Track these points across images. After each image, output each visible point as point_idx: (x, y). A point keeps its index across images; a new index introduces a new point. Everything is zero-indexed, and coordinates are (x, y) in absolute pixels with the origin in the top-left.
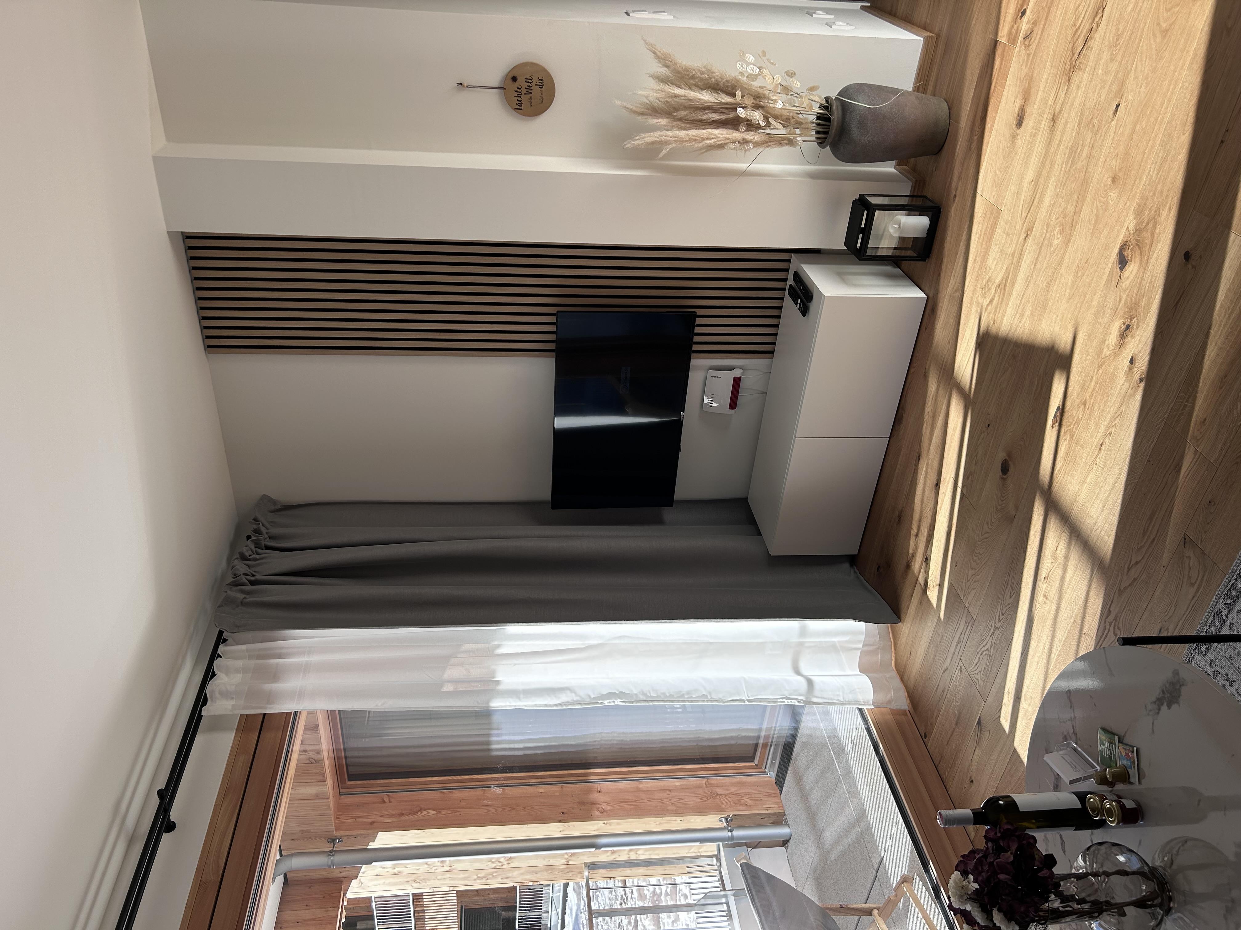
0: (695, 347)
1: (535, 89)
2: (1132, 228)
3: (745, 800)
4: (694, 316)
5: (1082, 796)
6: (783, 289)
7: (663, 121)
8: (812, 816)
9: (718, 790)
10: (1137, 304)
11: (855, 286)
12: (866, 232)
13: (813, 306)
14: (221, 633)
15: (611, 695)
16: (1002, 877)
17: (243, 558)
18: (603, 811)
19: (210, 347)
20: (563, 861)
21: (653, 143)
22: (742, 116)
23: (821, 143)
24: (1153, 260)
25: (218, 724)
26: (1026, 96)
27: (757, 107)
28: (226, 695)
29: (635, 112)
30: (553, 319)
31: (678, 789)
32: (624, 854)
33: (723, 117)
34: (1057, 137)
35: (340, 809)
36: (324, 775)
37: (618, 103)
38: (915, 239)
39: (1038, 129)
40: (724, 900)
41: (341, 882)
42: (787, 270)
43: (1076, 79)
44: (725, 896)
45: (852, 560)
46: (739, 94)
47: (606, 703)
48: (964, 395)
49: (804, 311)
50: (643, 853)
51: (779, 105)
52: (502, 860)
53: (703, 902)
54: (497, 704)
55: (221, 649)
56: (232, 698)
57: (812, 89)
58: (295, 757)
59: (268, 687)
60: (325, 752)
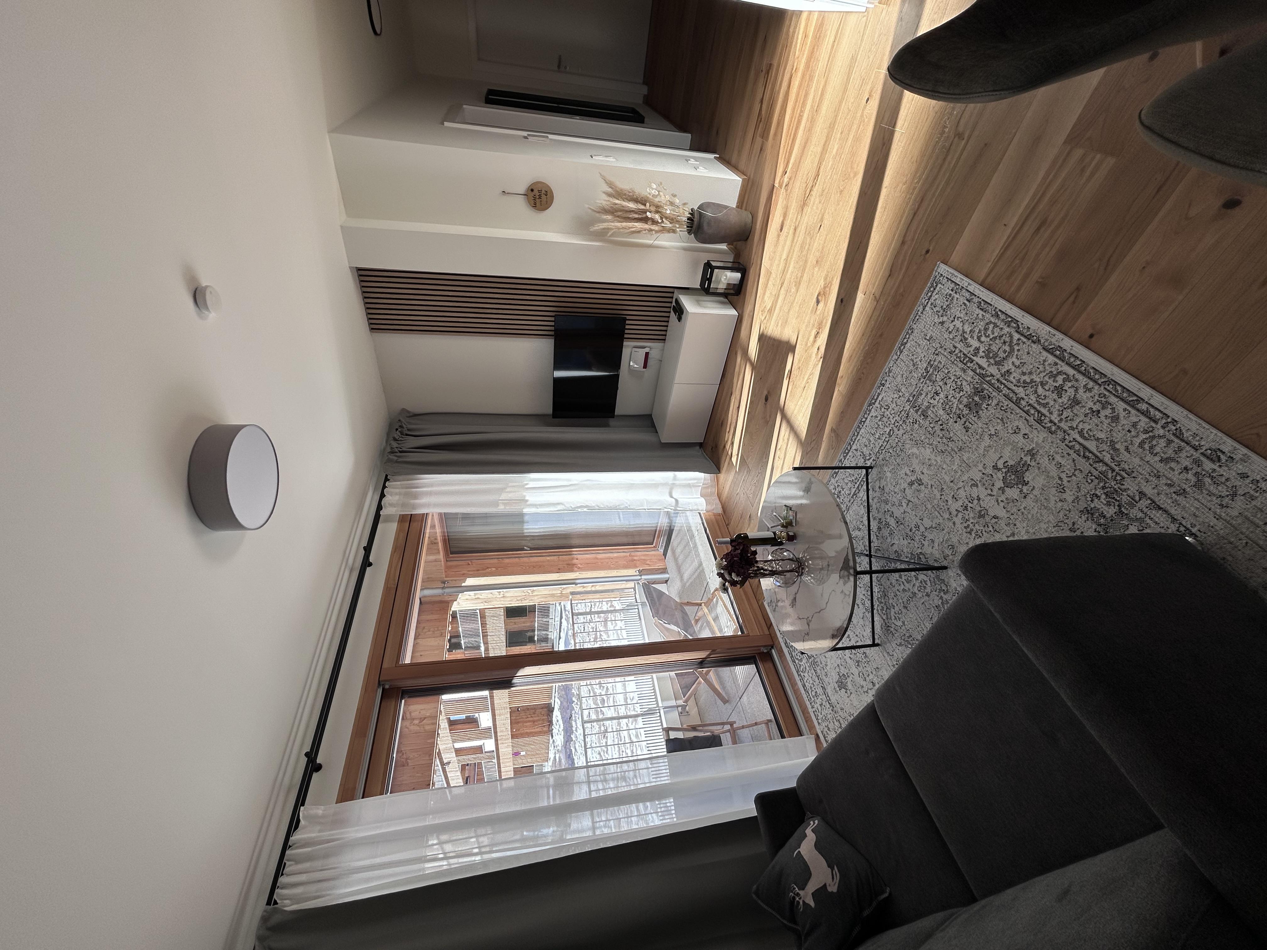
0: (626, 336)
1: (543, 197)
2: (822, 286)
3: (648, 562)
4: (625, 319)
5: (774, 533)
6: (671, 307)
7: (609, 217)
8: (679, 569)
9: (635, 558)
10: (822, 322)
11: (705, 307)
12: (710, 280)
13: (683, 317)
14: (387, 476)
15: (581, 507)
17: (395, 439)
18: (579, 568)
19: (372, 329)
20: (559, 592)
21: (604, 229)
22: (650, 216)
23: (689, 232)
24: (829, 302)
25: (389, 519)
26: (785, 215)
27: (657, 212)
28: (391, 505)
29: (595, 211)
30: (553, 319)
31: (617, 558)
32: (589, 587)
33: (640, 216)
34: (796, 238)
35: (447, 568)
36: (438, 550)
37: (587, 206)
38: (734, 284)
39: (788, 233)
40: (636, 607)
41: (449, 603)
42: (672, 298)
43: (805, 210)
44: (637, 605)
45: (701, 445)
46: (648, 204)
47: (579, 510)
48: (752, 364)
49: (680, 319)
50: (599, 587)
51: (668, 212)
52: (529, 591)
53: (627, 608)
54: (526, 511)
55: (387, 484)
56: (395, 507)
57: (685, 204)
58: (427, 535)
59: (412, 501)
60: (439, 538)
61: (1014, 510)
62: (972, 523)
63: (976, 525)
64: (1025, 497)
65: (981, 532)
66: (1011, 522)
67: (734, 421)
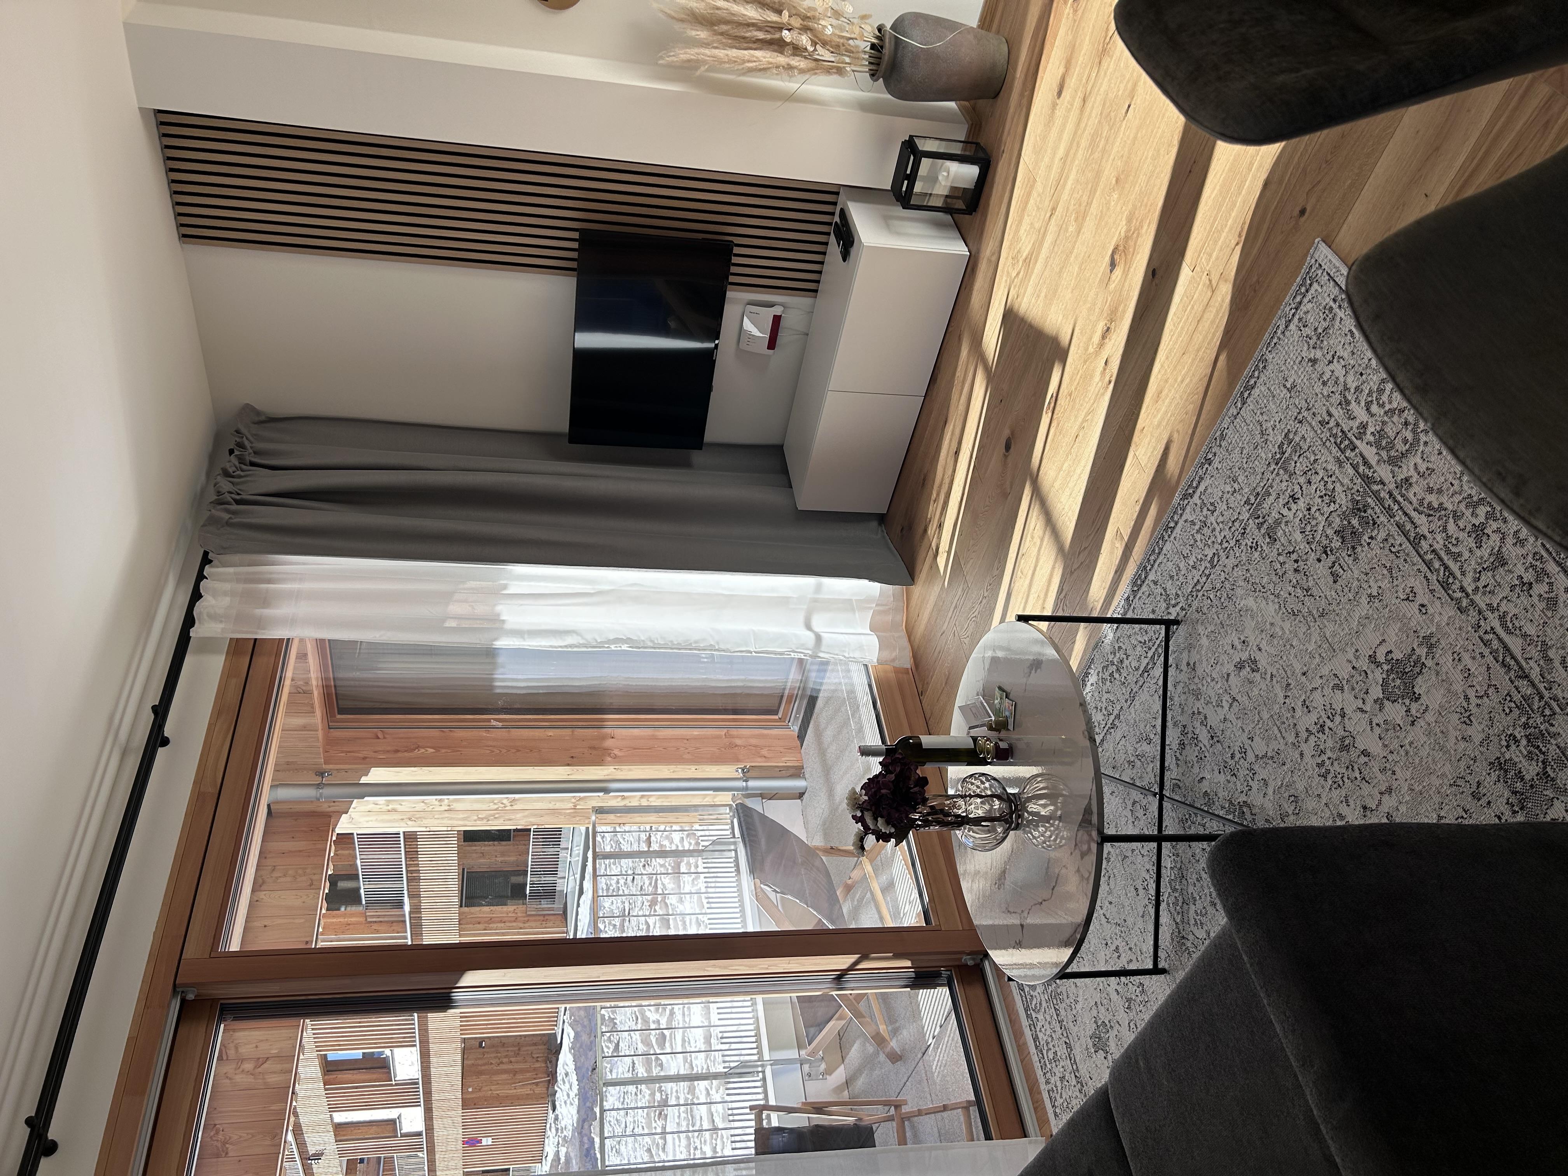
0: (732, 279)
2: (1123, 234)
3: (764, 752)
4: (733, 245)
5: (975, 739)
6: (830, 224)
7: (703, 34)
8: (827, 771)
9: (738, 742)
10: (1116, 309)
11: (898, 234)
12: (912, 178)
13: (853, 251)
14: (206, 554)
15: (617, 641)
16: (883, 791)
17: (226, 474)
18: (616, 757)
19: (184, 236)
20: (571, 805)
21: (689, 61)
22: (788, 40)
23: (873, 75)
24: (1132, 270)
25: (209, 645)
26: (1068, 65)
27: (805, 29)
28: (214, 617)
29: (673, 18)
30: (576, 235)
31: (696, 738)
32: (634, 800)
33: (769, 37)
34: (1085, 120)
35: (330, 743)
36: (312, 706)
37: (655, 5)
38: (965, 190)
39: (1072, 105)
40: (732, 847)
41: (330, 817)
42: (835, 204)
43: (1105, 64)
44: (735, 843)
45: (881, 519)
46: (786, 13)
47: (613, 647)
48: (987, 370)
49: (845, 255)
50: (655, 800)
51: (829, 31)
52: (505, 801)
53: (711, 848)
54: (502, 643)
55: (207, 570)
56: (221, 622)
57: (864, 17)
58: (287, 683)
59: (258, 612)
60: (314, 683)
61: (1395, 745)
62: (1329, 758)
63: (1336, 763)
64: (1413, 723)
65: (1342, 777)
66: (1388, 767)
67: (947, 481)
